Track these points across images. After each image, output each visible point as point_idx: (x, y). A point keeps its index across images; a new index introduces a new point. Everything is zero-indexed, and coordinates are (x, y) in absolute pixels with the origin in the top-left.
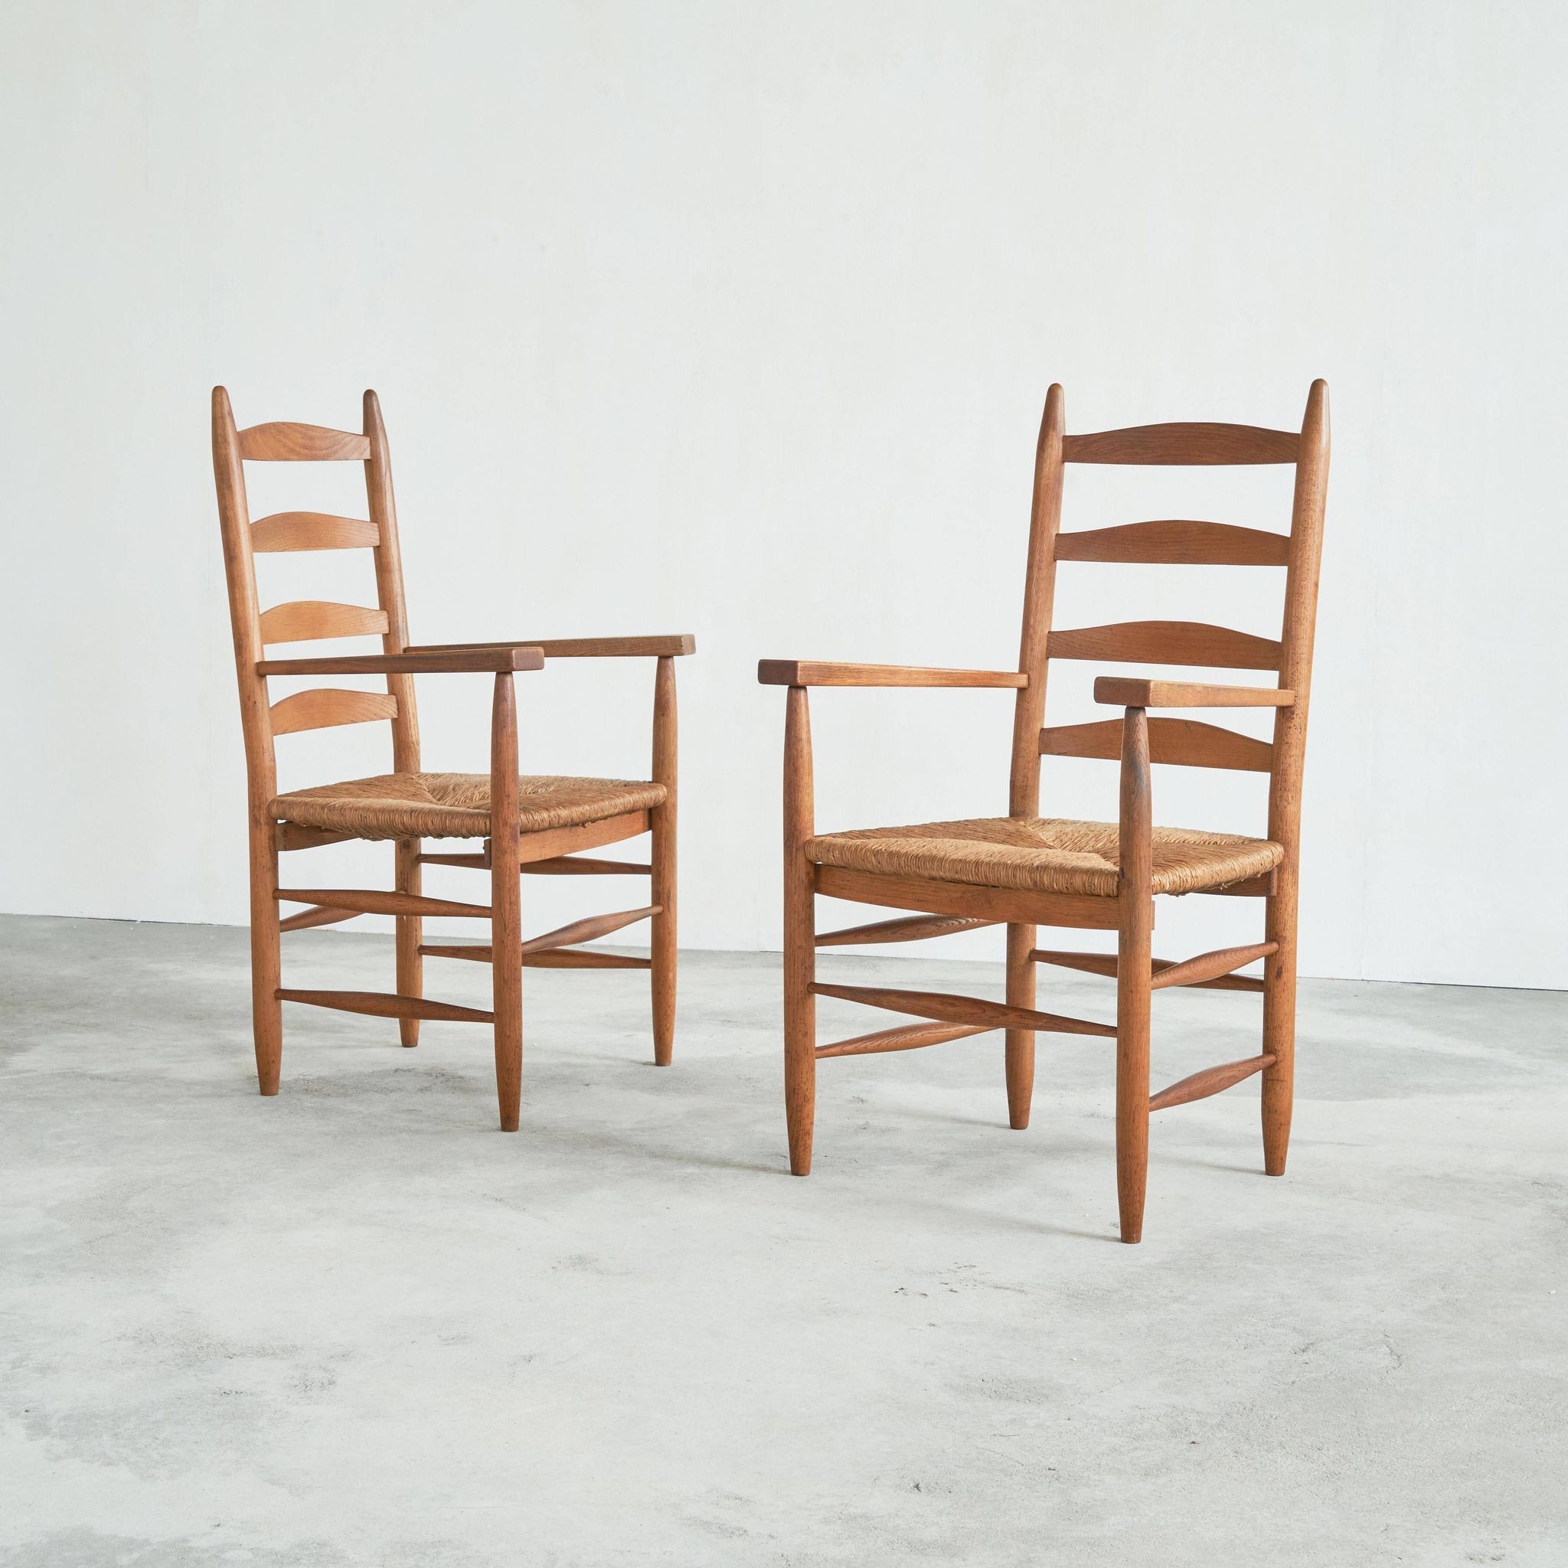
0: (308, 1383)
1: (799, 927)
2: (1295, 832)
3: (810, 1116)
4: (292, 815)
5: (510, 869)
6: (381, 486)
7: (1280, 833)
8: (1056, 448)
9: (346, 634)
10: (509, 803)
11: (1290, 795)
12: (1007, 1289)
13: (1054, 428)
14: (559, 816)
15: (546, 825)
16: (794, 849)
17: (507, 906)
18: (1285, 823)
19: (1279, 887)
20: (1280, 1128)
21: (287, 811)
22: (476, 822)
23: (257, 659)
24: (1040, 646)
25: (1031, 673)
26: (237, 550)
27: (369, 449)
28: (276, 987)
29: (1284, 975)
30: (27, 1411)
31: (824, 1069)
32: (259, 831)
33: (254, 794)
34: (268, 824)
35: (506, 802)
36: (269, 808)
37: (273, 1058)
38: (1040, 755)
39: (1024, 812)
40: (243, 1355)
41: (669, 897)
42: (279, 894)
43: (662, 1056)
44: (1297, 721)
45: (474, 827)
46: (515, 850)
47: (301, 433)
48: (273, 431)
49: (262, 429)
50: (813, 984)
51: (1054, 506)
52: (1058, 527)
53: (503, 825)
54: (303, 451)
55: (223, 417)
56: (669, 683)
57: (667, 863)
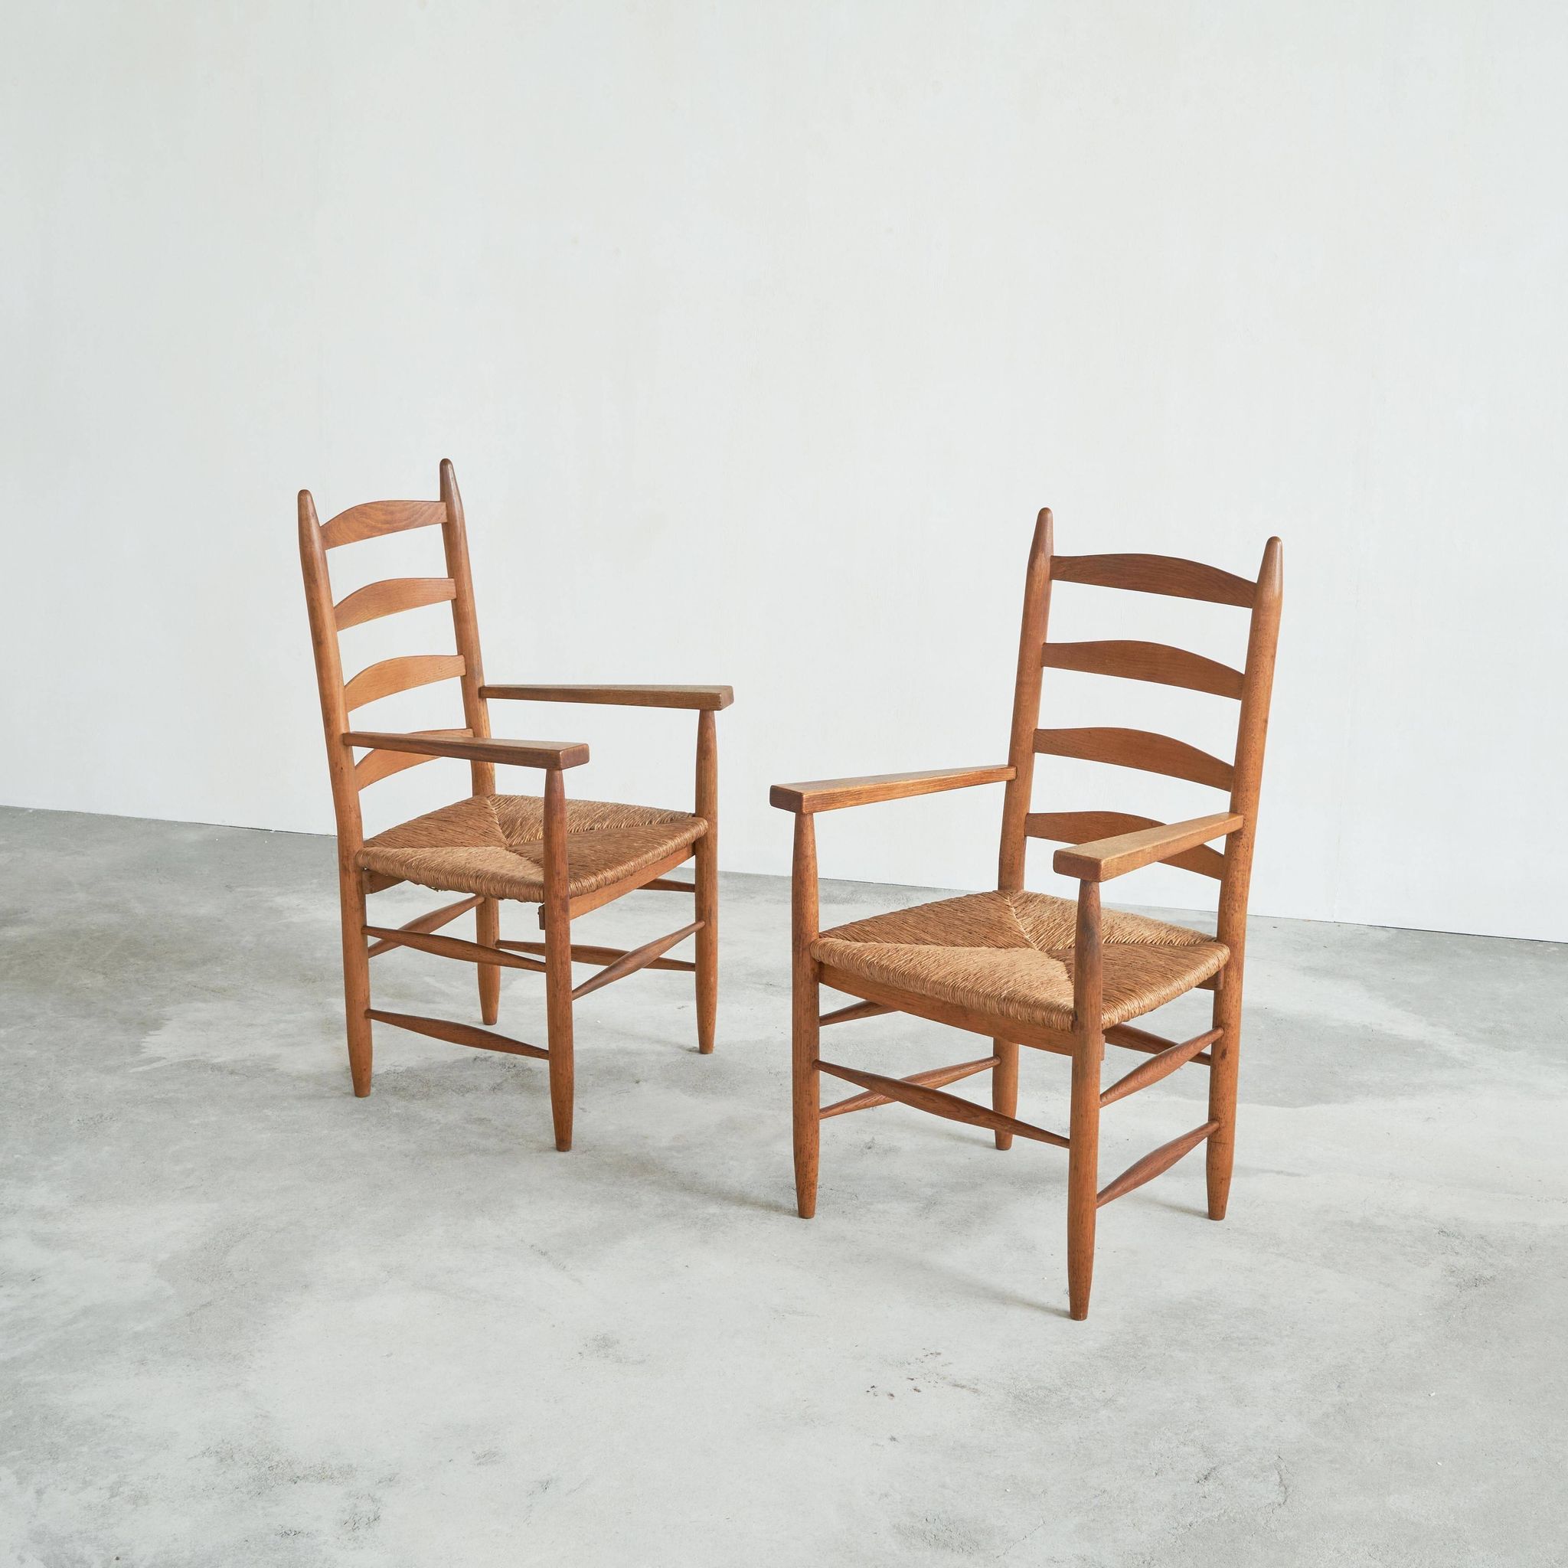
0: (357, 1518)
1: (805, 1014)
2: (1241, 935)
3: (815, 1170)
4: (376, 867)
5: (561, 934)
6: (456, 546)
7: (1228, 938)
8: (1044, 564)
9: (427, 682)
10: (559, 880)
11: (1237, 905)
12: (963, 1387)
13: (1043, 550)
14: (605, 878)
15: (594, 888)
16: (801, 949)
17: (559, 966)
18: (1231, 927)
19: (1225, 982)
20: (1221, 1182)
21: (371, 864)
22: (532, 892)
23: (343, 731)
24: (1027, 743)
25: (1018, 766)
26: (322, 637)
27: (445, 513)
28: (365, 1008)
29: (1228, 1055)
30: (117, 1559)
31: (828, 1128)
32: (348, 878)
33: (343, 846)
34: (355, 872)
35: (557, 879)
36: (355, 858)
37: (365, 1067)
38: (1025, 836)
39: (1011, 886)
40: (305, 1477)
41: (710, 914)
42: (367, 930)
43: (705, 1044)
44: (1244, 840)
45: (530, 896)
46: (565, 919)
47: (382, 510)
48: (356, 514)
49: (345, 516)
50: (817, 1061)
51: (1042, 618)
52: (1045, 637)
53: (555, 897)
54: (386, 526)
55: (308, 519)
56: (710, 731)
57: (708, 885)
